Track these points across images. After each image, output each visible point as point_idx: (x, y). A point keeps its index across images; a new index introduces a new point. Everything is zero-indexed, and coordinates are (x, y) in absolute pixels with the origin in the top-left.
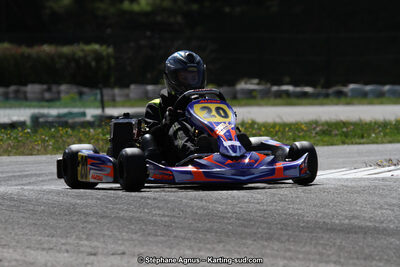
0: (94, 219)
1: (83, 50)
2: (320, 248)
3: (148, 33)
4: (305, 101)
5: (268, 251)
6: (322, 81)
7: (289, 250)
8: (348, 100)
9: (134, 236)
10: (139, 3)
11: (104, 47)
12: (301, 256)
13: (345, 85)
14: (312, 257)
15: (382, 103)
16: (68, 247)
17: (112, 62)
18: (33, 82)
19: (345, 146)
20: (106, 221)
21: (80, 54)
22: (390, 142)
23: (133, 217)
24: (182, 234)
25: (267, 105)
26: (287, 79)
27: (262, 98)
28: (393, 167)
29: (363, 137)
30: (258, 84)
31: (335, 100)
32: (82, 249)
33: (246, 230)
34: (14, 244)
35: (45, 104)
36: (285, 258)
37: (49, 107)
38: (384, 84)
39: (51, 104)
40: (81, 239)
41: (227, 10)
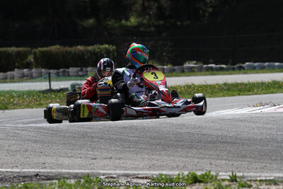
0: (96, 140)
1: (99, 48)
2: (218, 152)
3: (135, 38)
4: (221, 72)
5: (190, 155)
6: (231, 61)
7: (201, 153)
8: (245, 71)
9: (117, 148)
10: (130, 21)
11: (111, 46)
12: (207, 157)
13: (244, 63)
14: (213, 157)
15: (263, 72)
16: (81, 155)
17: (116, 54)
18: (73, 66)
19: (240, 97)
20: (103, 140)
21: (98, 50)
22: (266, 94)
23: (118, 138)
24: (144, 147)
25: (201, 75)
26: (212, 61)
27: (198, 71)
28: (262, 107)
29: (250, 91)
30: (196, 64)
31: (238, 72)
32: (88, 156)
33: (179, 143)
34: (52, 154)
35: (78, 78)
36: (199, 158)
37: (81, 80)
38: (265, 62)
39: (82, 78)
40: (89, 151)
41: (179, 23)
